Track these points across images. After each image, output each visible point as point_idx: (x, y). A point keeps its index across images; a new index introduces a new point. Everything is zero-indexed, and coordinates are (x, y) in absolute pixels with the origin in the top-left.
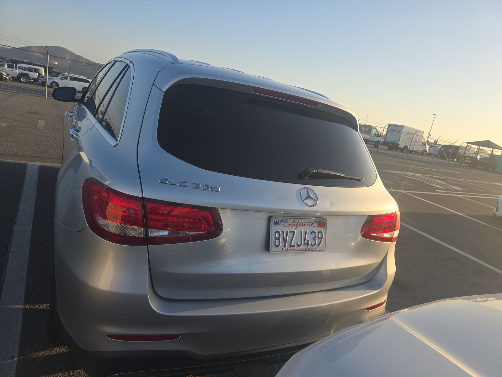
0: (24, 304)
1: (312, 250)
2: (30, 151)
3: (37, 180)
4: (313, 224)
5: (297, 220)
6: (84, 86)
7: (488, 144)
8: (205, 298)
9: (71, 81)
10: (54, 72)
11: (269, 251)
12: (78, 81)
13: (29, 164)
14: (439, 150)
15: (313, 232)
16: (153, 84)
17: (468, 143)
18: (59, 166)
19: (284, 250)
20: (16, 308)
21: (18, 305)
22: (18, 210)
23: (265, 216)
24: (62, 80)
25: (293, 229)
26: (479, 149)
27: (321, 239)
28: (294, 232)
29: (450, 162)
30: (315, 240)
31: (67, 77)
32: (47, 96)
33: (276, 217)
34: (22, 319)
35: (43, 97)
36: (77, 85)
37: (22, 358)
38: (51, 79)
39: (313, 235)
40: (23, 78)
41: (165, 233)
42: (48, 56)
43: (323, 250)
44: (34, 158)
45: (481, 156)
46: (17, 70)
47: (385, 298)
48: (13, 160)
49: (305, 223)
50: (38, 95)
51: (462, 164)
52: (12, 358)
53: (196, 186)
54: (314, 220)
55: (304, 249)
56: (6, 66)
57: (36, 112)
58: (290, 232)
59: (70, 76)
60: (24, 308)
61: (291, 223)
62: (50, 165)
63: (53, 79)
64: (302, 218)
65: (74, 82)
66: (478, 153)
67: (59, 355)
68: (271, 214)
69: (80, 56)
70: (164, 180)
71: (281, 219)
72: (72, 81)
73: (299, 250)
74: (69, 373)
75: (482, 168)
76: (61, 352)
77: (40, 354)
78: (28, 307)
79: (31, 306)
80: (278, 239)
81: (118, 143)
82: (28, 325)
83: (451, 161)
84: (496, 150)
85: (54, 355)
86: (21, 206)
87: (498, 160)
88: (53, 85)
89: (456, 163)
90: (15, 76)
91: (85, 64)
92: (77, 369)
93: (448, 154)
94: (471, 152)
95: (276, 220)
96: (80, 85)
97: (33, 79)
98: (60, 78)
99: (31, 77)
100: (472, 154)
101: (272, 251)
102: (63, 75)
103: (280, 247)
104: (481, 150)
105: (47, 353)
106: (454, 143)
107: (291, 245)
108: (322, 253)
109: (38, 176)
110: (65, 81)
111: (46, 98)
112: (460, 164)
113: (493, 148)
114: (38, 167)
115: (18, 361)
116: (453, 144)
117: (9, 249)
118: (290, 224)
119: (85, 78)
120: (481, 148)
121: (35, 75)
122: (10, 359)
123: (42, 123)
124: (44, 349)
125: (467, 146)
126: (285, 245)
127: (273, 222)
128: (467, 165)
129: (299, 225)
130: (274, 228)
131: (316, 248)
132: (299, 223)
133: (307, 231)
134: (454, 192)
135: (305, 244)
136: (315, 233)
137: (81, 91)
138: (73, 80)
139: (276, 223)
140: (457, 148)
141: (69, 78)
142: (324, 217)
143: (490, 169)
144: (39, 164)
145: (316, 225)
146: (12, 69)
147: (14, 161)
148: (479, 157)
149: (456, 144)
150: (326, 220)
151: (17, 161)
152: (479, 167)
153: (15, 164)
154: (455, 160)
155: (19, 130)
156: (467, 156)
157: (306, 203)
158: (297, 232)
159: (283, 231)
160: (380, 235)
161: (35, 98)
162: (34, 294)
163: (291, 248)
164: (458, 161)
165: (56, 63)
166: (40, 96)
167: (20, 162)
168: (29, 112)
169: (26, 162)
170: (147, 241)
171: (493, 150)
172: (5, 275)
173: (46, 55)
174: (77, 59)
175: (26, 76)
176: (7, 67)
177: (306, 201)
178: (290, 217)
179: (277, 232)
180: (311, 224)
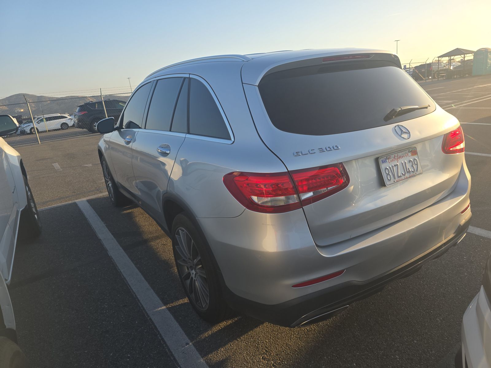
0: (165, 305)
1: (414, 176)
2: (68, 191)
3: (94, 212)
4: (408, 154)
5: (396, 155)
6: (61, 122)
7: (458, 52)
8: (350, 238)
9: (47, 122)
10: (25, 119)
11: (386, 186)
12: (54, 120)
13: (77, 202)
14: (412, 73)
15: (410, 161)
16: (242, 83)
17: (439, 57)
18: (102, 195)
19: (395, 181)
20: (160, 310)
21: (161, 307)
22: (100, 240)
23: (373, 159)
24: (39, 123)
25: (395, 163)
26: (451, 60)
27: (417, 164)
28: (397, 165)
29: (427, 81)
30: (414, 167)
31: (43, 119)
32: (40, 141)
33: (382, 157)
34: (172, 316)
35: (37, 144)
36: (55, 124)
37: (195, 342)
38: (29, 126)
39: (411, 164)
41: (310, 194)
42: (28, 104)
43: (421, 173)
44: (77, 196)
45: (453, 65)
47: (468, 202)
48: (61, 203)
49: (403, 155)
50: (32, 144)
51: (439, 79)
52: (187, 344)
53: (321, 150)
54: (408, 151)
55: (408, 176)
57: (43, 158)
58: (395, 166)
59: (45, 117)
60: (167, 308)
62: (95, 197)
63: (30, 125)
64: (399, 152)
65: (51, 121)
66: (451, 64)
67: (219, 331)
68: (377, 156)
69: (41, 96)
70: (298, 153)
71: (385, 157)
72: (49, 122)
73: (405, 179)
74: (237, 340)
75: (459, 77)
76: (220, 329)
77: (206, 335)
78: (169, 306)
79: (171, 304)
80: (389, 174)
81: (233, 139)
82: (180, 318)
83: (427, 79)
84: (468, 55)
85: (216, 332)
86: (100, 236)
87: (472, 64)
89: (433, 80)
91: (49, 102)
92: (241, 336)
93: (423, 73)
94: (443, 65)
95: (382, 159)
96: (58, 122)
98: (37, 123)
100: (444, 66)
101: (388, 185)
102: (38, 119)
103: (392, 181)
104: (453, 59)
105: (210, 332)
106: (425, 61)
107: (399, 177)
108: (421, 176)
109: (92, 209)
110: (42, 123)
111: (40, 143)
112: (437, 79)
113: (464, 54)
114: (87, 202)
115: (193, 344)
116: (425, 63)
117: (119, 271)
118: (393, 160)
119: (59, 115)
120: (452, 58)
122: (186, 345)
123: (57, 166)
124: (206, 331)
125: (439, 60)
126: (395, 178)
127: (381, 161)
128: (444, 78)
129: (399, 158)
130: (383, 166)
131: (416, 173)
132: (398, 157)
133: (406, 161)
134: (447, 106)
135: (407, 172)
136: (411, 161)
137: (60, 128)
138: (50, 120)
139: (383, 162)
140: (430, 65)
141: (44, 120)
142: (413, 146)
143: (467, 75)
144: (85, 199)
145: (410, 154)
147: (63, 204)
148: (452, 68)
149: (428, 62)
150: (416, 148)
151: (65, 203)
152: (455, 77)
153: (66, 205)
154: (430, 77)
155: (44, 177)
156: (441, 70)
157: (403, 138)
158: (399, 165)
159: (390, 167)
160: (454, 148)
161: (31, 146)
162: (166, 296)
163: (400, 178)
164: (434, 78)
165: (22, 110)
166: (34, 143)
167: (68, 202)
168: (38, 160)
169: (73, 201)
170: (302, 204)
171: (464, 56)
172: (132, 289)
173: (26, 104)
174: (39, 100)
177: (403, 136)
178: (391, 154)
179: (386, 168)
180: (406, 154)
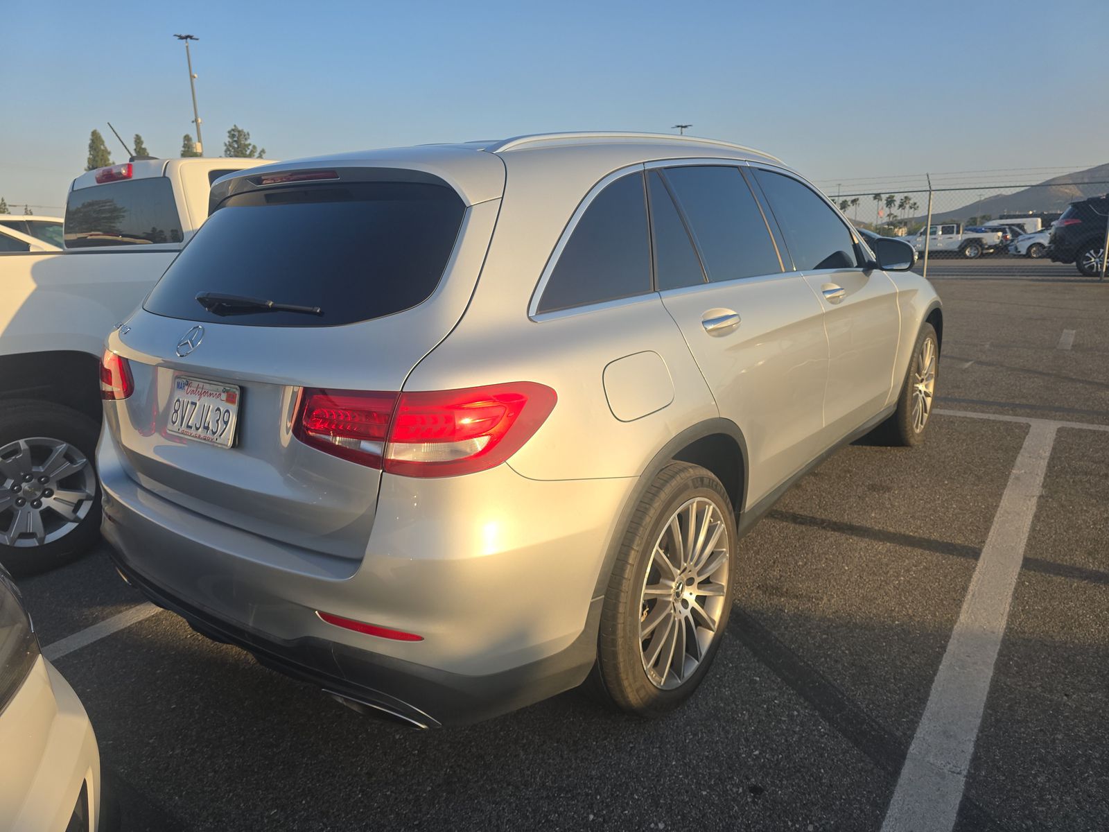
1: (211, 442)
4: (220, 394)
5: (202, 385)
15: (218, 410)
19: (181, 431)
25: (195, 398)
27: (226, 423)
28: (195, 404)
30: (218, 424)
40: (971, 249)
46: (960, 235)
49: (211, 392)
54: (222, 388)
55: (203, 435)
56: (940, 233)
58: (192, 403)
61: (195, 389)
64: (207, 381)
71: (184, 380)
73: (196, 436)
80: (177, 412)
88: (1032, 251)
90: (955, 247)
95: (179, 379)
97: (990, 247)
99: (986, 244)
101: (168, 430)
103: (176, 428)
107: (188, 426)
118: (193, 391)
121: (996, 237)
126: (182, 425)
127: (176, 383)
129: (203, 393)
130: (176, 394)
131: (216, 439)
132: (203, 391)
133: (211, 406)
135: (205, 427)
136: (220, 411)
139: (179, 386)
145: (224, 396)
146: (951, 236)
158: (199, 406)
159: (184, 400)
163: (189, 430)
175: (978, 242)
176: (942, 234)
177: (180, 348)
178: (195, 379)
179: (178, 400)
180: (218, 394)
